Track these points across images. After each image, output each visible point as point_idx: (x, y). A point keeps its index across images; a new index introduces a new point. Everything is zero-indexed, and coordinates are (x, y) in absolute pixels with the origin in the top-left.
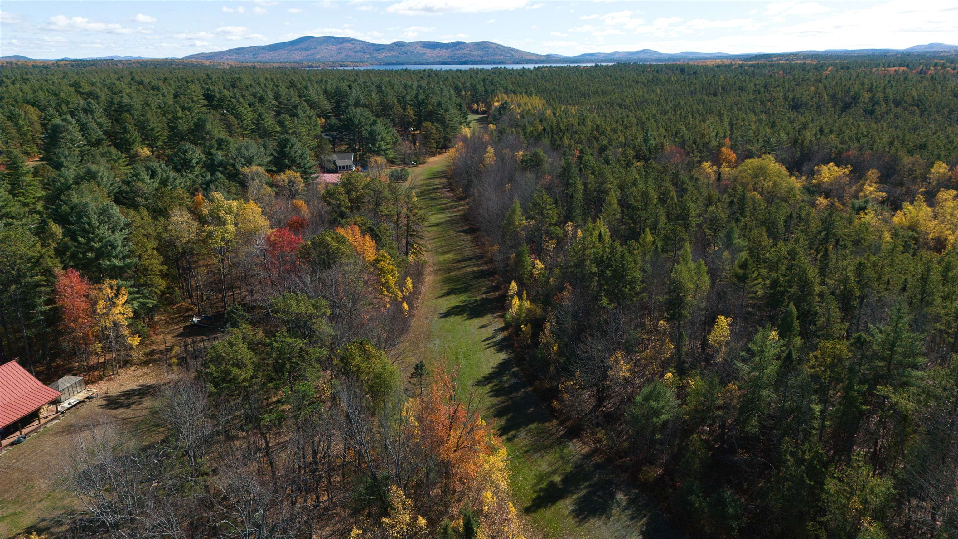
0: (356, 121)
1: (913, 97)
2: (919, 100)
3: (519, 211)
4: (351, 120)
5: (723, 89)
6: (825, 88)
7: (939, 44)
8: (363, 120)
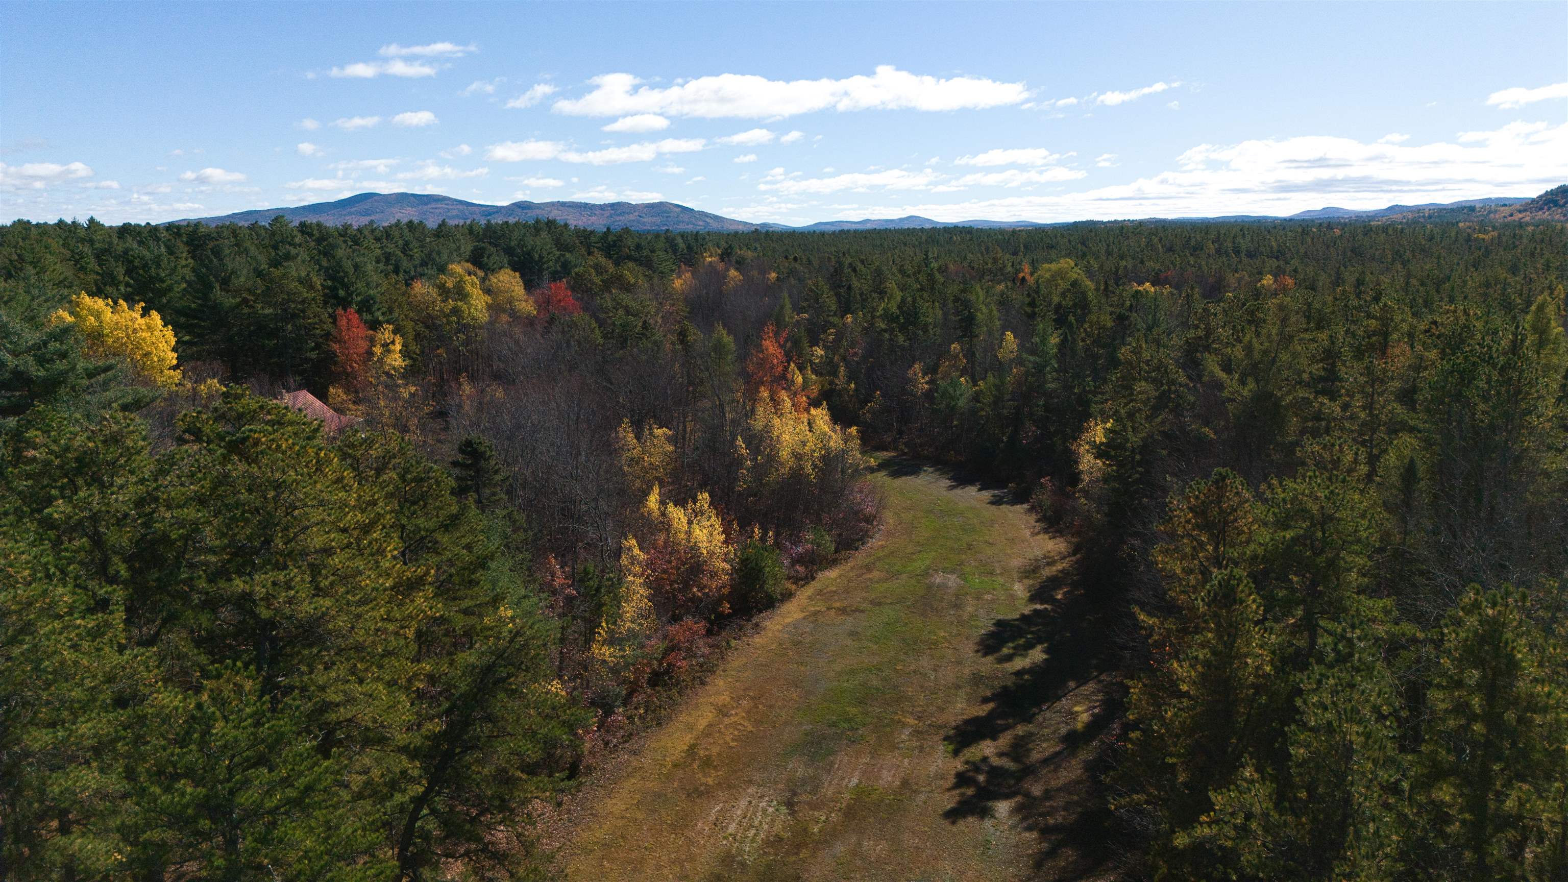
0: (536, 257)
1: (1272, 248)
2: (1279, 251)
3: (788, 306)
4: (529, 254)
5: (1026, 247)
6: (1160, 240)
7: (1338, 210)
8: (545, 253)
